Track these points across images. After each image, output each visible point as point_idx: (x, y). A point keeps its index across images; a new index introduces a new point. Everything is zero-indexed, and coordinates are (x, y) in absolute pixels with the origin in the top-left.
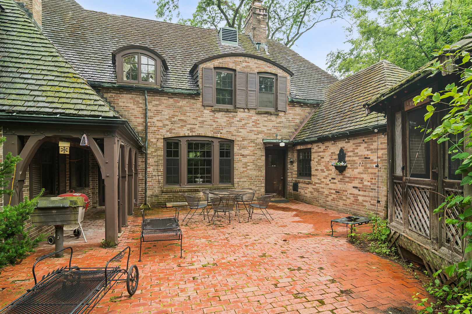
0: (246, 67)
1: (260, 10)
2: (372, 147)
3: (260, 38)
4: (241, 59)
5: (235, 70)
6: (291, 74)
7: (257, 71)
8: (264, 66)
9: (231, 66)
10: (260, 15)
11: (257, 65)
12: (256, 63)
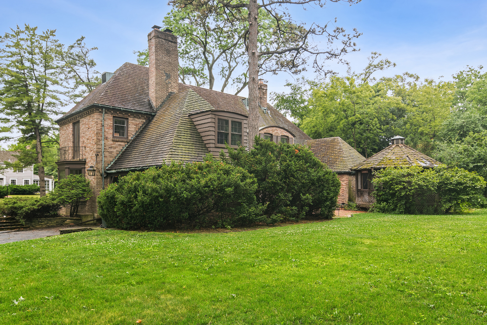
0: (277, 133)
1: (264, 86)
2: (342, 179)
3: (264, 104)
4: (274, 128)
5: (272, 134)
6: (294, 136)
7: (280, 135)
8: (283, 132)
9: (271, 132)
10: (264, 89)
11: (281, 132)
12: (280, 131)
